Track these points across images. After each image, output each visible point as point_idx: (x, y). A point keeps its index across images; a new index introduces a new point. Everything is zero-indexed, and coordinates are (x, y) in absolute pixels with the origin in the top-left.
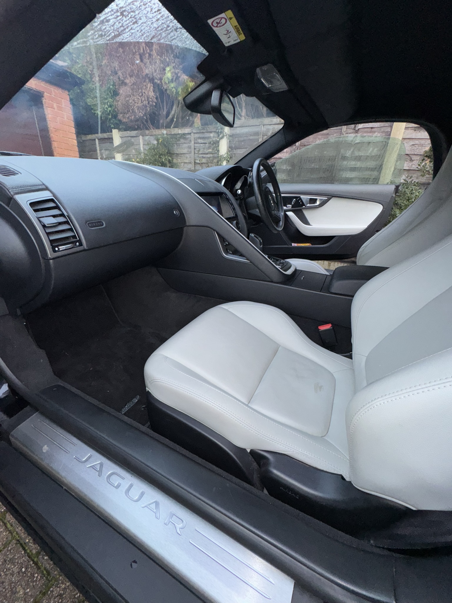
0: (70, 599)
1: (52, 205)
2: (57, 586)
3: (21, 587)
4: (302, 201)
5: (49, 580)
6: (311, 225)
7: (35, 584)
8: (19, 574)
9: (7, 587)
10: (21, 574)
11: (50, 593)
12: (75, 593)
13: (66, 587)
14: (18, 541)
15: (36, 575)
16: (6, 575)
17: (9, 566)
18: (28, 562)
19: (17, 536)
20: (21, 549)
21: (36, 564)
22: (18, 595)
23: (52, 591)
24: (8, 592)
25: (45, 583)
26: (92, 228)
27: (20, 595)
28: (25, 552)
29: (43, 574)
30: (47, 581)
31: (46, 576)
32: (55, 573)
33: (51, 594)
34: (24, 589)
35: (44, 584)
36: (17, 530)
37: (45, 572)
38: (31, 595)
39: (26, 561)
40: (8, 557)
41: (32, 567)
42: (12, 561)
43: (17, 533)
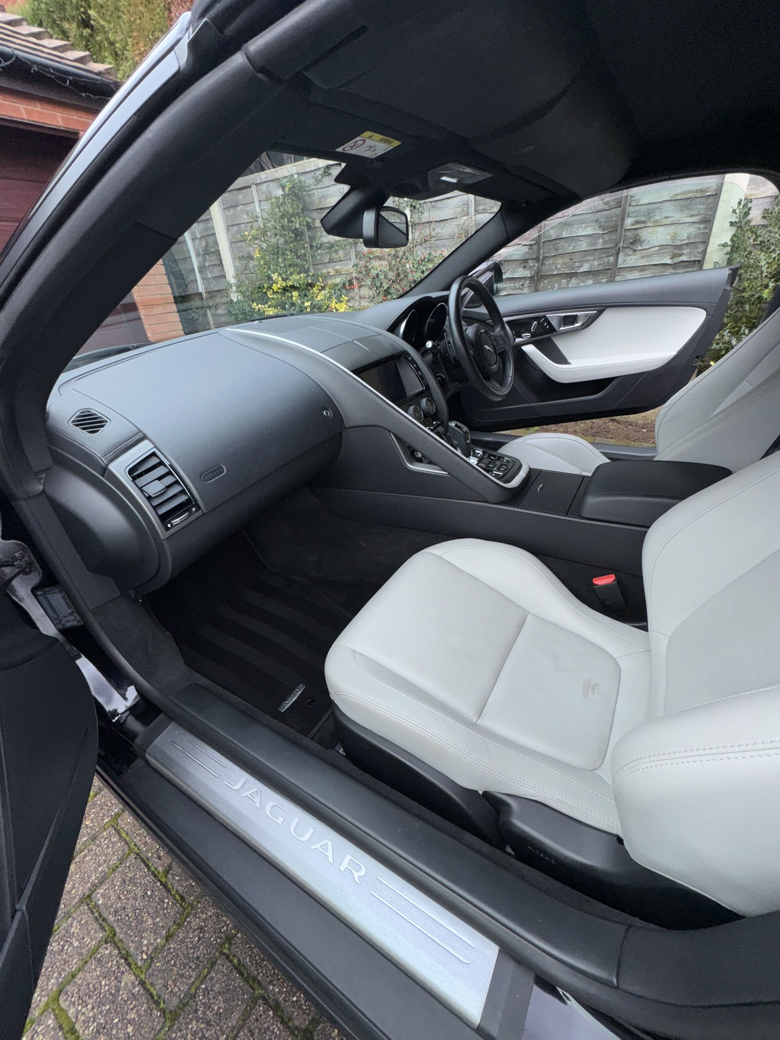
0: (215, 933)
1: (154, 461)
2: (195, 916)
3: (149, 915)
4: (549, 324)
5: (184, 908)
6: (570, 364)
7: (165, 911)
8: (144, 898)
9: (130, 915)
10: (147, 899)
11: (187, 925)
12: (220, 926)
13: (208, 918)
14: (138, 854)
15: (166, 901)
16: (128, 899)
17: (130, 888)
18: (154, 883)
19: (136, 849)
20: (143, 865)
21: (164, 885)
22: (145, 925)
23: (189, 923)
24: (132, 922)
25: (179, 911)
26: (210, 481)
27: (148, 925)
28: (148, 869)
29: (175, 900)
30: (182, 909)
31: (180, 902)
32: (191, 898)
33: (189, 926)
34: (152, 917)
35: (178, 913)
36: (135, 840)
37: (178, 897)
38: (163, 927)
39: (150, 882)
40: (127, 876)
41: (160, 890)
42: (132, 881)
43: (135, 845)
